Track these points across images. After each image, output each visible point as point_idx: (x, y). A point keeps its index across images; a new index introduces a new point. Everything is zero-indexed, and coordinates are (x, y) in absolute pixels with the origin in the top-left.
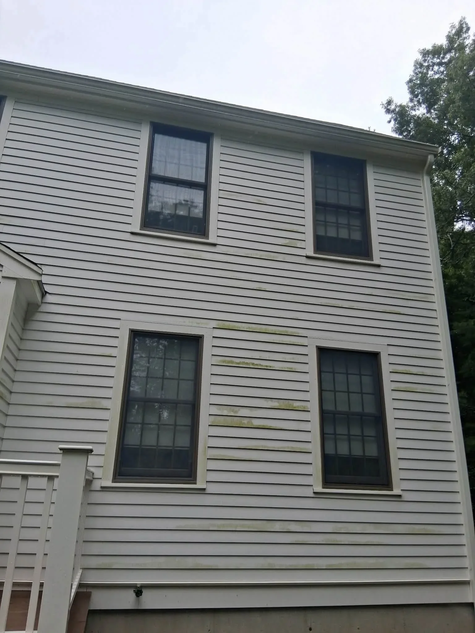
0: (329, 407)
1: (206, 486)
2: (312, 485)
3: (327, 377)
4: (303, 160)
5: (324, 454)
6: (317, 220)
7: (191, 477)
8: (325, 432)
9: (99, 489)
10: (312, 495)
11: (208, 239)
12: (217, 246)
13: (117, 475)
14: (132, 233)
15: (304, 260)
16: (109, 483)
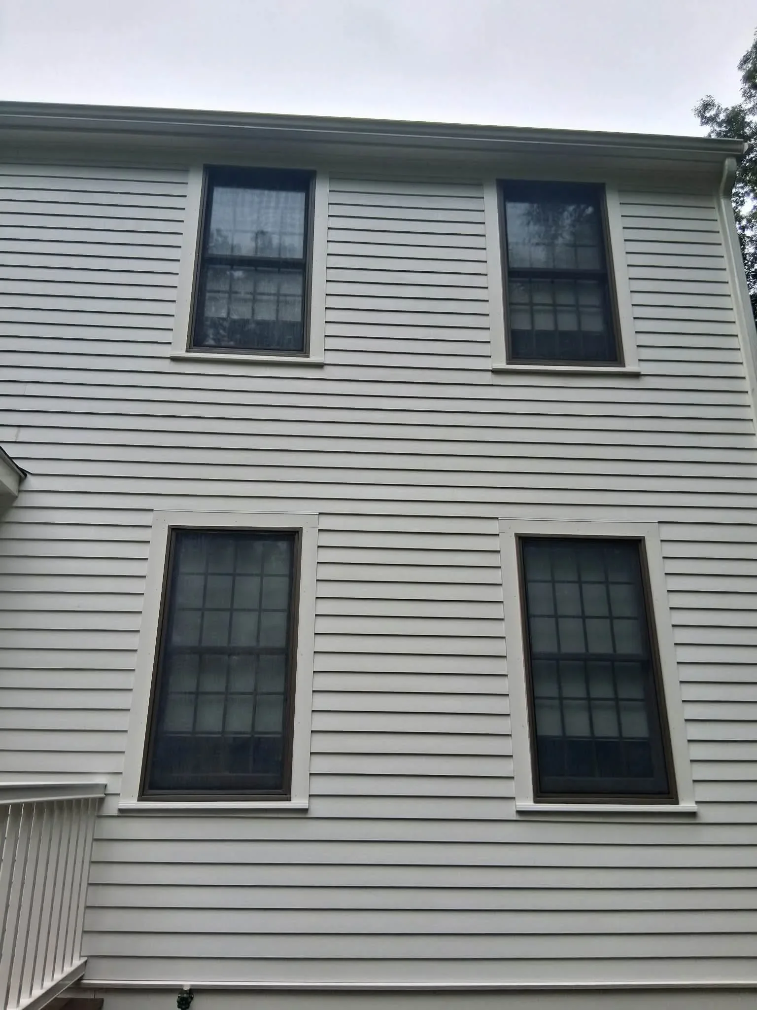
0: (543, 646)
1: (308, 804)
2: (514, 798)
3: (539, 590)
4: (483, 198)
5: (536, 736)
6: (511, 304)
7: (280, 788)
8: (537, 694)
9: (115, 813)
10: (515, 817)
11: (308, 357)
12: (326, 367)
13: (147, 787)
14: (175, 359)
15: (488, 378)
16: (133, 803)
